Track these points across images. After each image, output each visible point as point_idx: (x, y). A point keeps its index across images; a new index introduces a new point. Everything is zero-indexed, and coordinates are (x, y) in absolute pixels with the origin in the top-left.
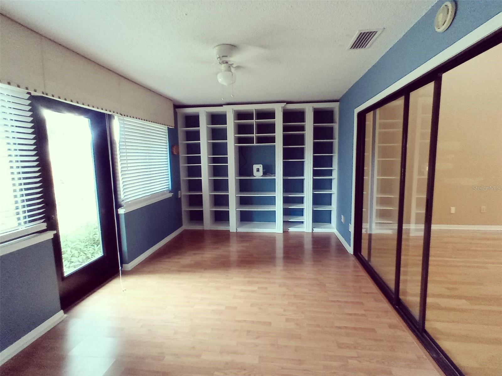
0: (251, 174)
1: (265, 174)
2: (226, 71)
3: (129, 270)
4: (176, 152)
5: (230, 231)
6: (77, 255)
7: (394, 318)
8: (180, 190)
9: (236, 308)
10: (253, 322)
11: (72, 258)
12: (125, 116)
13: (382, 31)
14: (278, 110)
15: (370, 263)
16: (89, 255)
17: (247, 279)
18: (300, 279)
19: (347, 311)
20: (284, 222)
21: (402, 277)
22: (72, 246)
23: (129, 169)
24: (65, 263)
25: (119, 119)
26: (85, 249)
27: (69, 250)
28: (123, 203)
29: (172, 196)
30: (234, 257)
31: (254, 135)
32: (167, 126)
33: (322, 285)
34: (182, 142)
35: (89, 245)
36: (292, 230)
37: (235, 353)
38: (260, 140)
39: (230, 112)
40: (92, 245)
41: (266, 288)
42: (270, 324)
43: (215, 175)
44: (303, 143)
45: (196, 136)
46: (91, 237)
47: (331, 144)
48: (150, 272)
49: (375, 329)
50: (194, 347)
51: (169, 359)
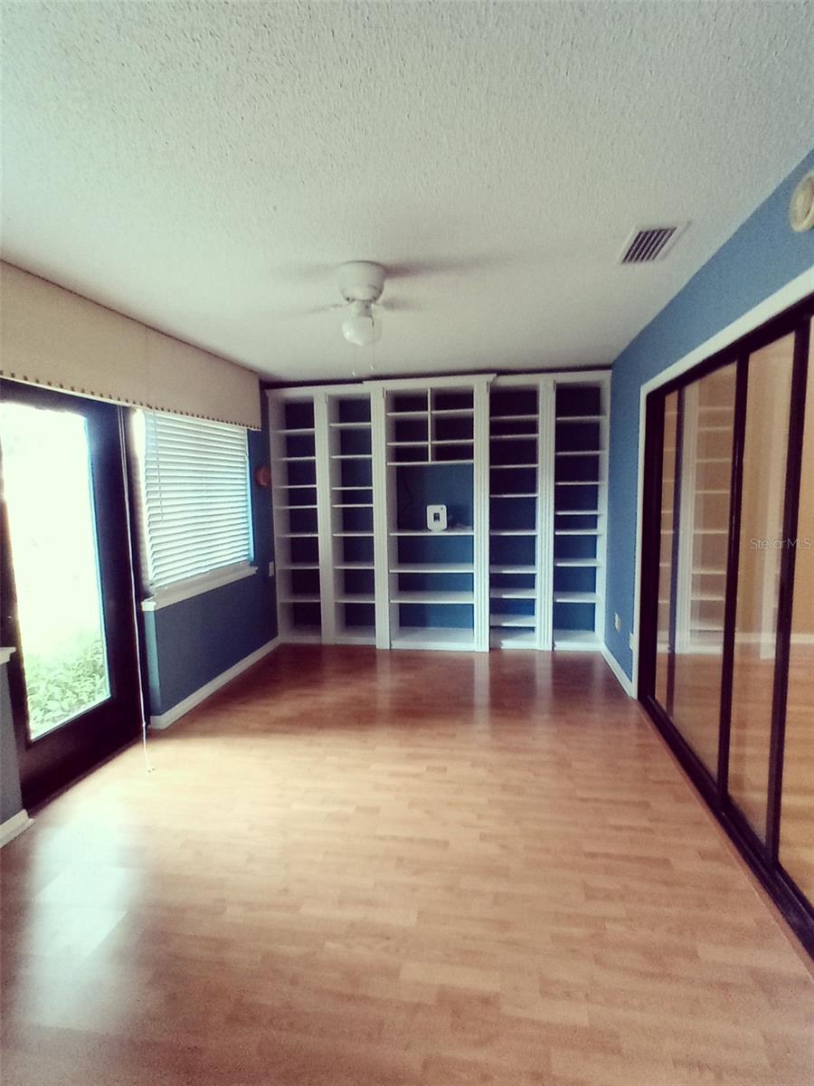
0: (423, 526)
1: (451, 524)
2: (359, 315)
3: (162, 728)
4: (264, 480)
5: (377, 647)
6: (57, 695)
7: (714, 838)
8: (273, 560)
9: (377, 810)
10: (411, 840)
11: (49, 703)
12: (157, 409)
13: (687, 228)
14: (480, 389)
15: (671, 719)
16: (84, 697)
17: (405, 750)
18: (517, 750)
19: (612, 821)
20: (491, 627)
21: (732, 750)
22: (51, 677)
23: (165, 518)
24: (34, 713)
25: (146, 416)
26: (76, 684)
27: (43, 685)
28: (152, 589)
29: (254, 573)
30: (384, 702)
31: (429, 443)
32: (245, 428)
33: (563, 764)
34: (278, 459)
35: (83, 675)
36: (509, 644)
37: (369, 903)
38: (441, 453)
39: (377, 395)
40: (89, 676)
41: (445, 770)
42: (446, 843)
43: (346, 528)
44: (534, 459)
45: (307, 445)
46: (89, 659)
47: (596, 460)
48: (205, 733)
49: (669, 861)
50: (286, 891)
51: (234, 913)
